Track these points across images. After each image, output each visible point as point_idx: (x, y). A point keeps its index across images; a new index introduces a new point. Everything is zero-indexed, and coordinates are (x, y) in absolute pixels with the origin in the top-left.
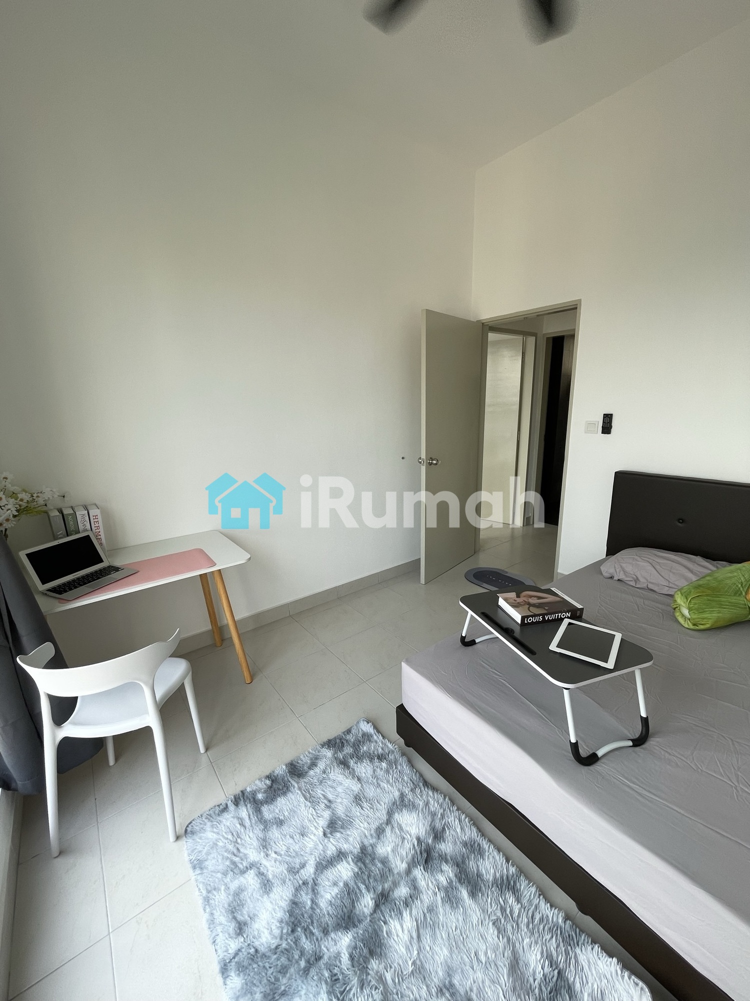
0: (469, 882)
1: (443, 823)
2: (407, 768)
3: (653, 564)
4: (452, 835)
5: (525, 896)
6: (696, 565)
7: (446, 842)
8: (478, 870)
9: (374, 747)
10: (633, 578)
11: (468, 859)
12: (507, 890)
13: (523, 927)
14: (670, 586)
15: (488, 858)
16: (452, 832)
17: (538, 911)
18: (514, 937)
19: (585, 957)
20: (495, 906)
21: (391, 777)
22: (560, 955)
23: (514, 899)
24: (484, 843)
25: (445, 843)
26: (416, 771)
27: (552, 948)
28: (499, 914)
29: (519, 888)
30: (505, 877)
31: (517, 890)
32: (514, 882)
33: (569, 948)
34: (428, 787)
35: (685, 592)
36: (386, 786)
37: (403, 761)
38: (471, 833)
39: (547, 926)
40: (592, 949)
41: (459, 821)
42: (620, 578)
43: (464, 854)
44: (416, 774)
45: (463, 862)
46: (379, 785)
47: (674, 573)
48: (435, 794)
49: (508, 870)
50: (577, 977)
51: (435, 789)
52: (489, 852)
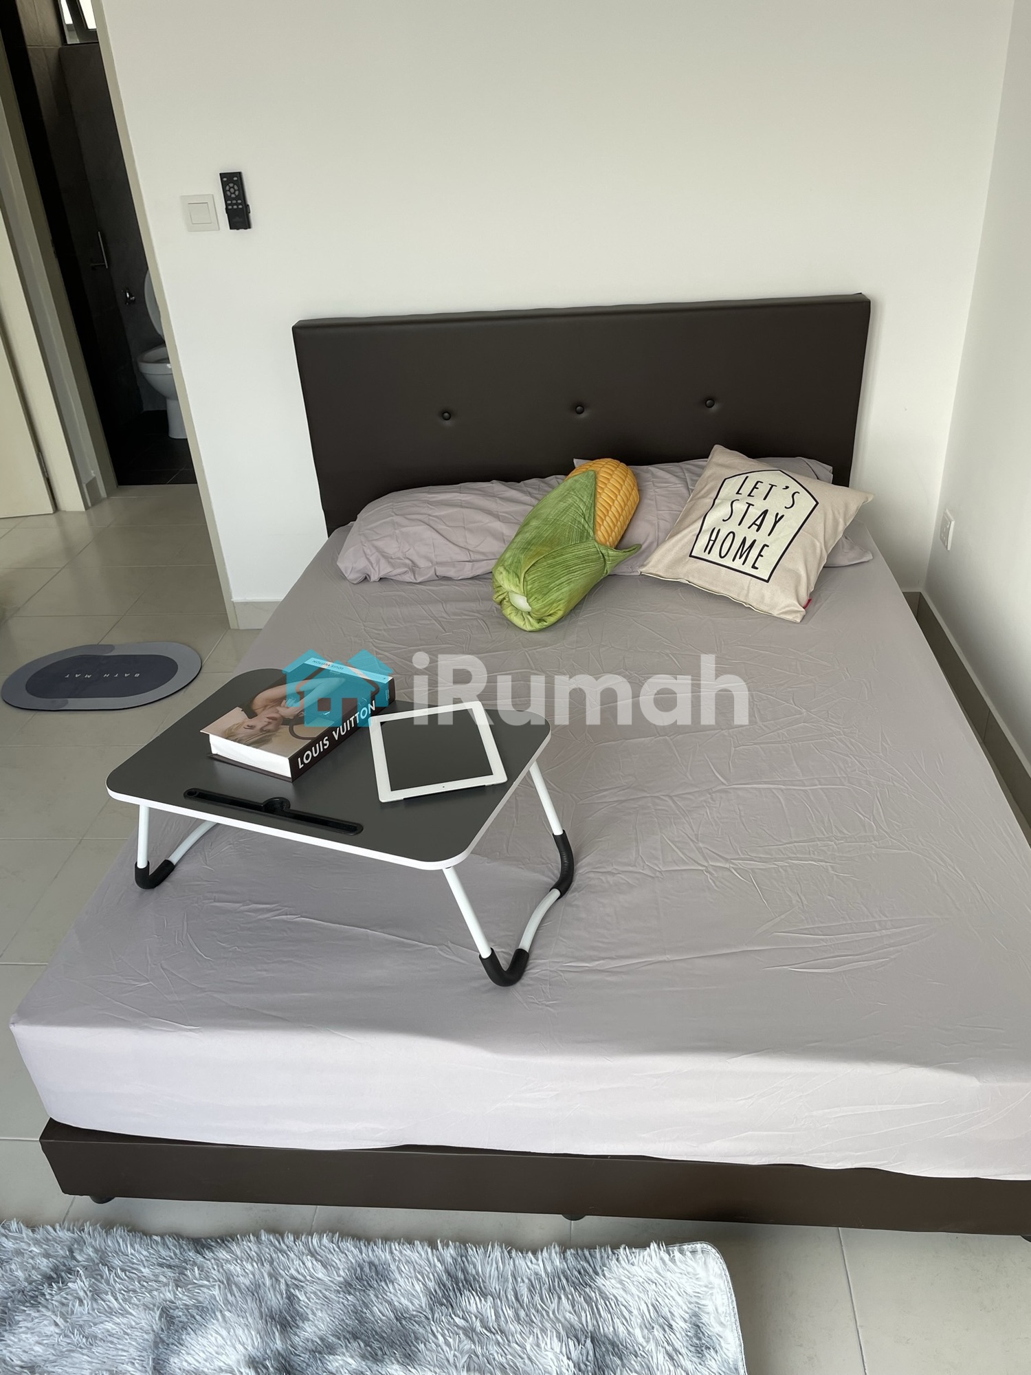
0: (392, 1345)
1: (283, 1287)
2: (137, 1246)
3: (432, 523)
4: (315, 1293)
5: (490, 1275)
6: (498, 500)
7: (311, 1316)
8: (394, 1310)
9: (24, 1269)
10: (405, 565)
11: (367, 1307)
12: (458, 1294)
13: (513, 1327)
14: (473, 558)
15: (400, 1271)
16: (309, 1289)
17: (519, 1280)
18: (509, 1357)
19: (613, 1281)
20: (454, 1340)
21: (110, 1297)
22: (583, 1314)
23: (477, 1298)
24: (379, 1252)
25: (309, 1320)
26: (162, 1238)
27: (568, 1315)
28: (467, 1345)
29: (474, 1272)
30: (445, 1278)
31: (475, 1279)
32: (463, 1271)
33: (587, 1290)
34: (210, 1248)
35: (511, 565)
36: (109, 1326)
37: (119, 1241)
38: (346, 1256)
39: (543, 1288)
40: (617, 1260)
41: (313, 1256)
42: (382, 574)
43: (354, 1306)
44: (164, 1244)
45: (362, 1320)
46: (92, 1339)
47: (471, 530)
48: (234, 1247)
49: (442, 1262)
50: (616, 1320)
51: (225, 1239)
52: (394, 1260)
